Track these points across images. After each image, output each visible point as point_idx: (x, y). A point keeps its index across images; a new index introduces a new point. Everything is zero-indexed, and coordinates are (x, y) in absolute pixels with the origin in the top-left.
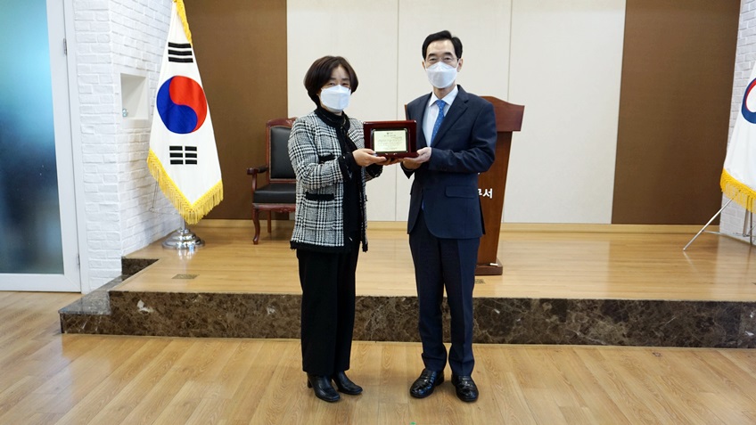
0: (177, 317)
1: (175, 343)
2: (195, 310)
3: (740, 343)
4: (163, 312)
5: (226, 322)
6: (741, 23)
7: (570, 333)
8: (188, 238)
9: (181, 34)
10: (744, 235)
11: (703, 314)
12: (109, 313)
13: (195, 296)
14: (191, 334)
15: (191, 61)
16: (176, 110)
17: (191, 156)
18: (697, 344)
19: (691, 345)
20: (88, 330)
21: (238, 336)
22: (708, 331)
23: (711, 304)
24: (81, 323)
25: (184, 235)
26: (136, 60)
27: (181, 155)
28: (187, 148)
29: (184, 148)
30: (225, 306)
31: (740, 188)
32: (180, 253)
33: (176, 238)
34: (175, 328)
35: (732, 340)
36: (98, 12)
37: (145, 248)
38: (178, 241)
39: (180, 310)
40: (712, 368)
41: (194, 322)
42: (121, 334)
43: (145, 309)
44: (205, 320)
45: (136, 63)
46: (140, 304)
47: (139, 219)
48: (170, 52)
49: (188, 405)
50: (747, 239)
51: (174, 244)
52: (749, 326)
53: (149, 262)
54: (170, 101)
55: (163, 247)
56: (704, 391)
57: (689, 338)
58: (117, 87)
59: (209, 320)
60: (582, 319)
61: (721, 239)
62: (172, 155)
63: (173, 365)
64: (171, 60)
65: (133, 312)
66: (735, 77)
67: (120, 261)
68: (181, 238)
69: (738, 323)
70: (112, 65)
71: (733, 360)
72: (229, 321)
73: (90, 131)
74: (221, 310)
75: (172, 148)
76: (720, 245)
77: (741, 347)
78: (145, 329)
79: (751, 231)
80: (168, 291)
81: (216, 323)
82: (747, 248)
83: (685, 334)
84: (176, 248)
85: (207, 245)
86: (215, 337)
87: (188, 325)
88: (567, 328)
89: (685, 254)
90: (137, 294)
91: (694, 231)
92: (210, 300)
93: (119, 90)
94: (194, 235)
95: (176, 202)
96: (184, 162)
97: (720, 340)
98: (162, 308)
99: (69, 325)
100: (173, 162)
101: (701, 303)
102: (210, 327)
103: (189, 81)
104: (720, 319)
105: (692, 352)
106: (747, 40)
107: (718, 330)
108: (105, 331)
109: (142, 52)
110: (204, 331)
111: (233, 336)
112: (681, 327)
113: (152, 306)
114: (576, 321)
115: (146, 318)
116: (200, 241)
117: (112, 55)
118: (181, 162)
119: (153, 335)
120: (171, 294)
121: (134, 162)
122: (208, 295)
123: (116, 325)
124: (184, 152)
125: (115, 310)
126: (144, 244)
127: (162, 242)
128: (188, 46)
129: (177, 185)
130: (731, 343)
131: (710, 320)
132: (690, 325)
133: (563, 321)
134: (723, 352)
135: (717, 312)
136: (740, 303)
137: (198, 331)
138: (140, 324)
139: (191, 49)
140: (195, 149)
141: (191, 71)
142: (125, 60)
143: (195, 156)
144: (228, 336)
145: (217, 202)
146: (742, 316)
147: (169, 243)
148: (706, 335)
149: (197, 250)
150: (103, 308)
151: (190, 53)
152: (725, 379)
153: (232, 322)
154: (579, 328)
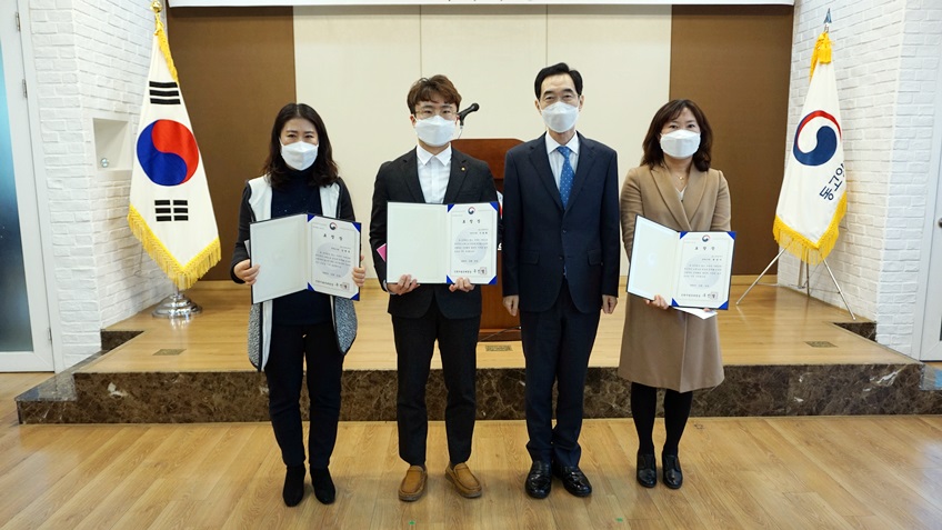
0: (155, 400)
1: (153, 432)
2: (177, 392)
3: (789, 409)
4: (138, 395)
5: (212, 404)
6: (793, 55)
7: (605, 405)
8: (182, 304)
9: (165, 72)
10: (800, 286)
11: (749, 380)
12: (75, 399)
13: (176, 376)
14: (172, 420)
15: (178, 102)
16: (162, 158)
17: (182, 211)
18: (743, 413)
19: (736, 414)
20: (51, 419)
21: (228, 421)
22: (755, 398)
23: (757, 369)
24: (42, 411)
25: (178, 301)
26: (114, 103)
27: (168, 211)
28: (176, 203)
29: (172, 202)
30: (211, 386)
31: (794, 236)
32: (173, 322)
33: (168, 305)
34: (153, 414)
35: (780, 407)
36: (62, 48)
37: (131, 318)
38: (171, 308)
39: (159, 392)
40: (756, 440)
41: (175, 406)
42: (91, 422)
43: (118, 393)
44: (188, 403)
45: (114, 106)
46: (112, 387)
47: (122, 285)
48: (152, 93)
49: (152, 510)
50: (805, 291)
51: (165, 312)
52: (798, 392)
53: (133, 335)
54: (153, 149)
55: (154, 316)
56: (745, 469)
57: (734, 407)
58: (89, 134)
59: (193, 403)
60: (617, 389)
61: (779, 290)
62: (158, 211)
63: (144, 458)
64: (153, 101)
65: (104, 397)
66: (789, 114)
67: (99, 334)
68: (174, 305)
69: (786, 388)
70: (81, 109)
71: (780, 430)
72: (216, 404)
73: (58, 186)
74: (207, 391)
75: (157, 203)
76: (778, 297)
77: (790, 414)
78: (118, 415)
79: (808, 282)
80: (144, 371)
81: (201, 405)
82: (804, 301)
83: (730, 403)
84: (168, 317)
85: (204, 312)
86: (200, 422)
87: (169, 410)
88: (602, 400)
89: (738, 308)
90: (107, 375)
91: (750, 282)
92: (193, 380)
93: (91, 137)
94: (189, 301)
95: (165, 265)
96: (173, 218)
97: (768, 407)
98: (137, 392)
99: (28, 414)
100: (159, 219)
101: (746, 367)
102: (195, 411)
103: (176, 125)
104: (768, 385)
105: (738, 422)
106: (800, 74)
107: (764, 397)
108: (71, 420)
109: (122, 93)
110: (187, 415)
111: (222, 420)
112: (725, 395)
113: (124, 387)
114: (611, 391)
115: (119, 403)
116: (196, 308)
117: (80, 97)
118: (169, 219)
119: (129, 422)
120: (147, 374)
121: (114, 220)
122: (190, 374)
123: (84, 412)
124: (172, 207)
125: (81, 395)
126: (131, 313)
127: (151, 311)
128: (174, 85)
129: (165, 246)
130: (780, 410)
131: (756, 386)
132: (735, 392)
133: (596, 392)
134: (770, 421)
135: (763, 377)
136: (789, 366)
137: (181, 415)
138: (112, 410)
139: (178, 89)
140: (185, 203)
141: (179, 114)
142: (99, 103)
143: (186, 211)
144: (216, 421)
145: (214, 263)
146: (791, 380)
147: (160, 311)
148: (753, 403)
149: (192, 318)
150: (67, 393)
151: (176, 93)
152: (769, 454)
153: (220, 405)
154: (614, 400)
